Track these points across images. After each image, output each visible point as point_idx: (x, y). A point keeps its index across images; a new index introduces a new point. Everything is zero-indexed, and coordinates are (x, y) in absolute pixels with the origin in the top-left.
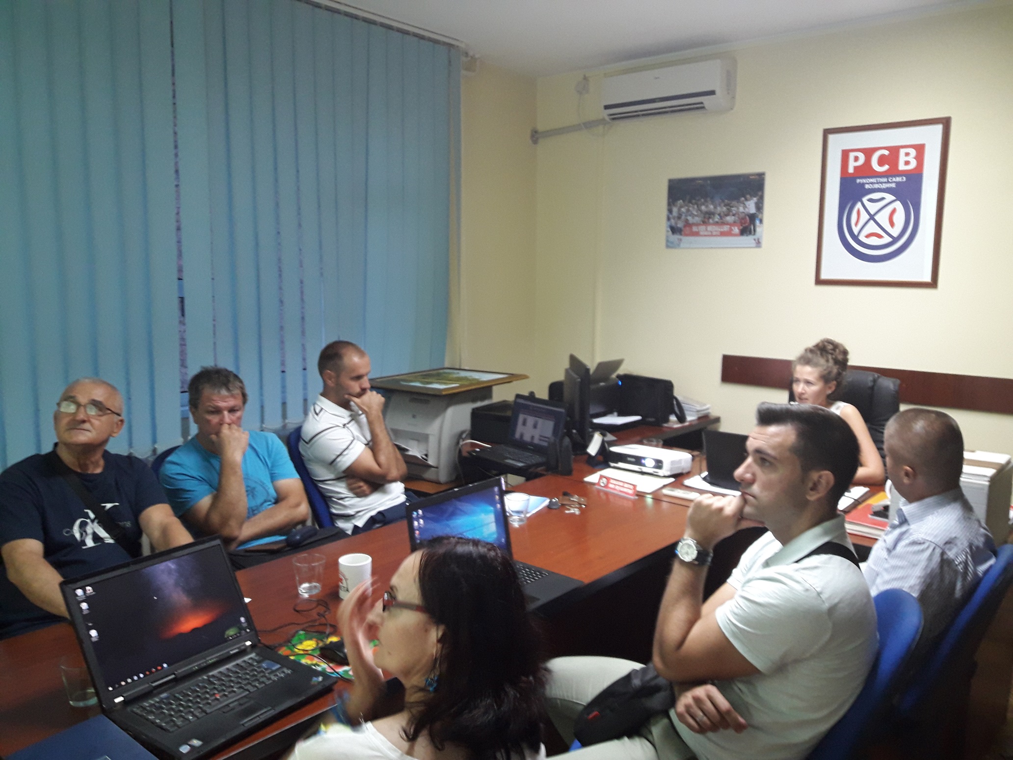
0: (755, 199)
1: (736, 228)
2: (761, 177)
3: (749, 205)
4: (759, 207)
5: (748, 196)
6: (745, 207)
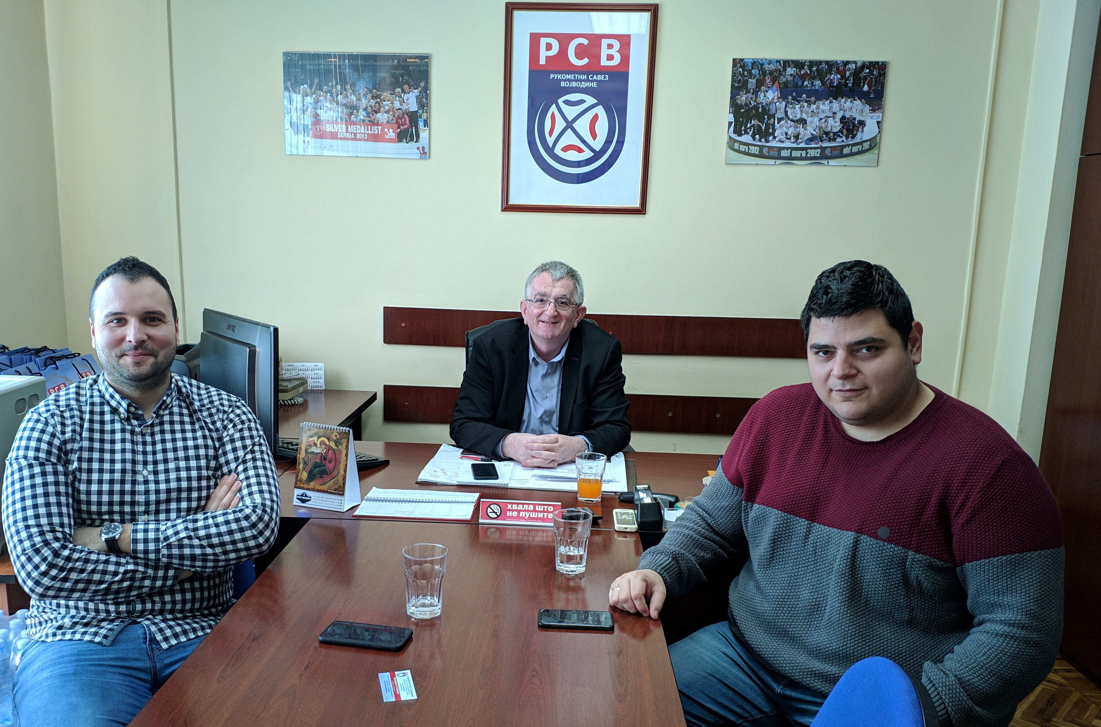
0: (416, 92)
1: (391, 130)
2: (424, 60)
3: (408, 100)
4: (424, 101)
5: (406, 87)
6: (402, 102)
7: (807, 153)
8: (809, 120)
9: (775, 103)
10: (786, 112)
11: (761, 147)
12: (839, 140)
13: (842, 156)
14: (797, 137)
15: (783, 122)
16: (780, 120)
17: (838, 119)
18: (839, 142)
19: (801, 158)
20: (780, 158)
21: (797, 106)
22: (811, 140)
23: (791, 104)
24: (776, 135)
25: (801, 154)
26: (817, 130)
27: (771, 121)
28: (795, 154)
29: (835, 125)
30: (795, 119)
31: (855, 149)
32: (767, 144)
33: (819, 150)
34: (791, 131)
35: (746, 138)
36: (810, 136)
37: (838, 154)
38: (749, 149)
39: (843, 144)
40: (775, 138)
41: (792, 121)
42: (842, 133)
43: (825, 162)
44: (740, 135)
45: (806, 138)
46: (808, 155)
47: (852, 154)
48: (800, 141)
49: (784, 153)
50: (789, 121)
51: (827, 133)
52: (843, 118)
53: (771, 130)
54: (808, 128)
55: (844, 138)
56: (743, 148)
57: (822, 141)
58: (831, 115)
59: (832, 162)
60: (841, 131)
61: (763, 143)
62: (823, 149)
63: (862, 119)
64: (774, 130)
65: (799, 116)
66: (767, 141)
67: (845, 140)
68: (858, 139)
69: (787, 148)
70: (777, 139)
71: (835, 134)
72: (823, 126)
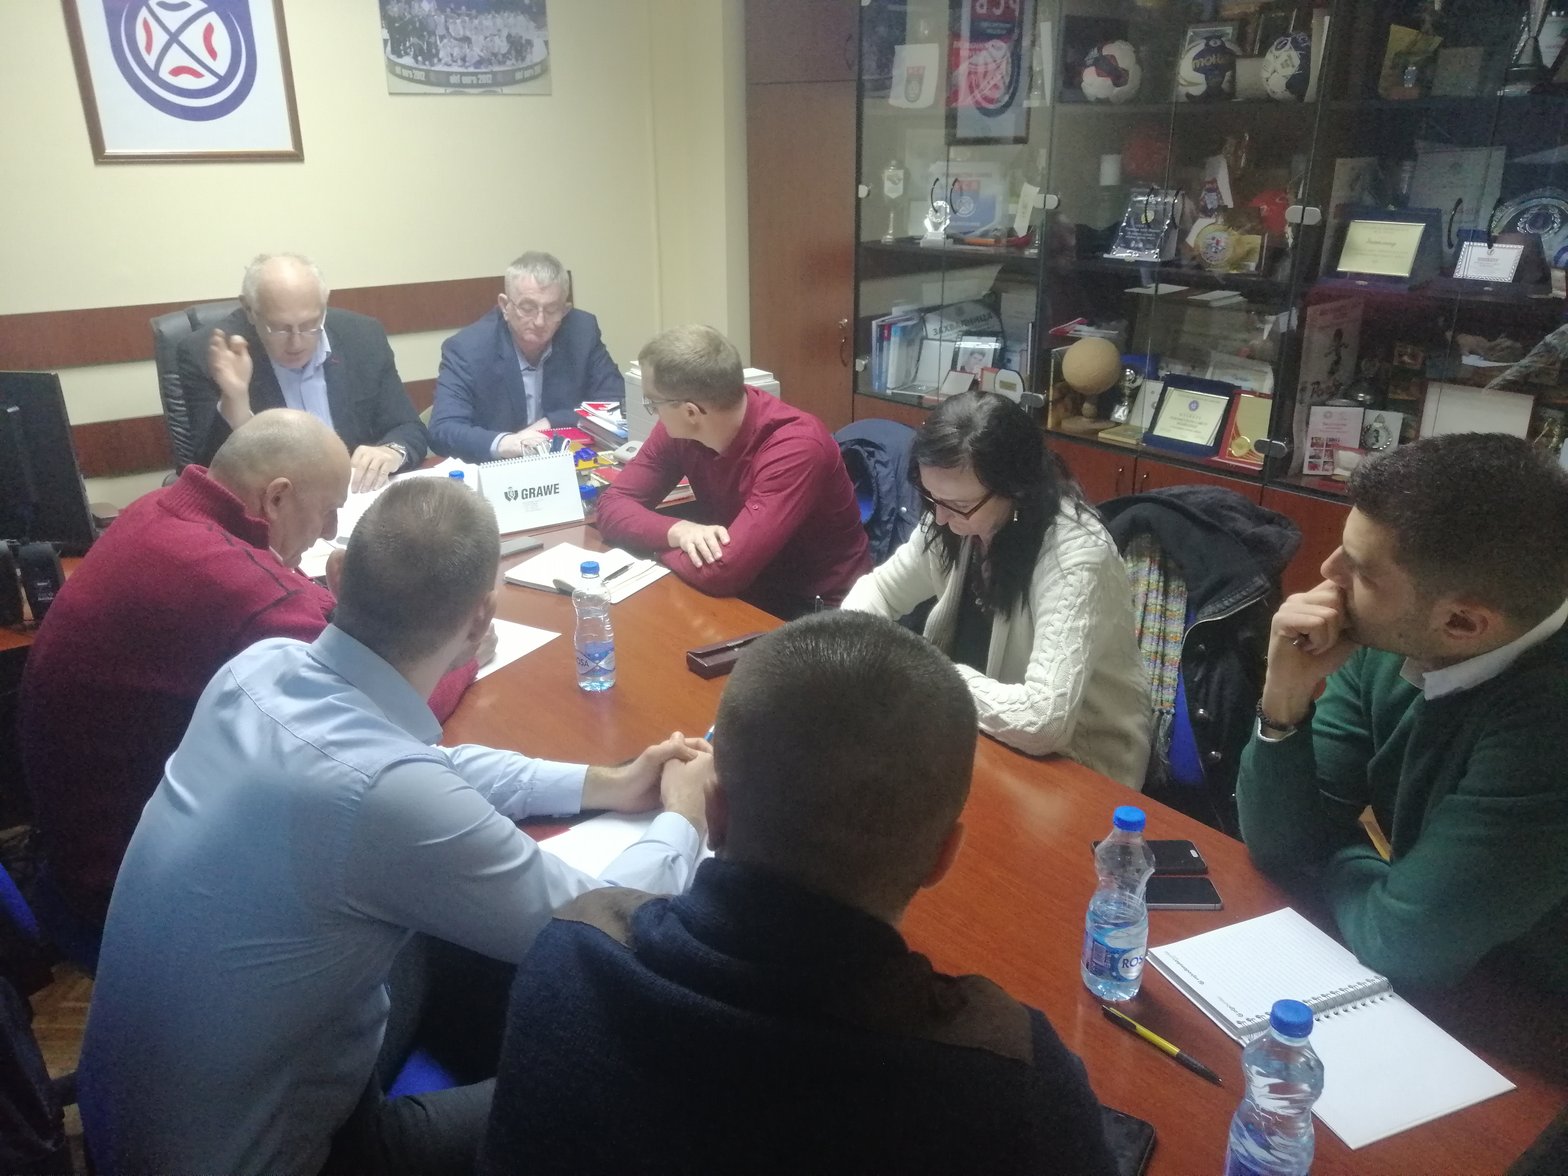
7: (478, 79)
8: (474, 38)
9: (433, 16)
10: (447, 29)
11: (427, 72)
12: (509, 63)
13: (513, 82)
14: (464, 59)
15: (445, 41)
16: (442, 38)
17: (504, 39)
18: (509, 66)
19: (472, 86)
20: (448, 84)
21: (458, 21)
22: (479, 64)
23: (452, 18)
24: (441, 56)
25: (472, 81)
26: (485, 51)
27: (432, 40)
28: (467, 80)
29: (502, 45)
30: (458, 37)
31: (528, 74)
32: (433, 68)
33: (490, 76)
34: (456, 52)
35: (408, 60)
36: (478, 58)
37: (509, 80)
38: (413, 74)
39: (514, 68)
40: (440, 60)
41: (456, 39)
42: (511, 54)
43: (498, 90)
44: (400, 56)
45: (474, 61)
46: (480, 82)
47: (524, 80)
48: (467, 64)
49: (454, 79)
50: (452, 40)
51: (495, 55)
52: (509, 37)
53: (434, 51)
54: (474, 49)
55: (513, 61)
56: (406, 73)
57: (491, 64)
58: (496, 32)
59: (506, 90)
60: (509, 52)
61: (427, 67)
62: (494, 74)
63: (529, 38)
64: (438, 51)
65: (461, 33)
66: (432, 65)
67: (515, 63)
68: (528, 62)
69: (456, 73)
70: (443, 62)
71: (504, 55)
72: (490, 45)
